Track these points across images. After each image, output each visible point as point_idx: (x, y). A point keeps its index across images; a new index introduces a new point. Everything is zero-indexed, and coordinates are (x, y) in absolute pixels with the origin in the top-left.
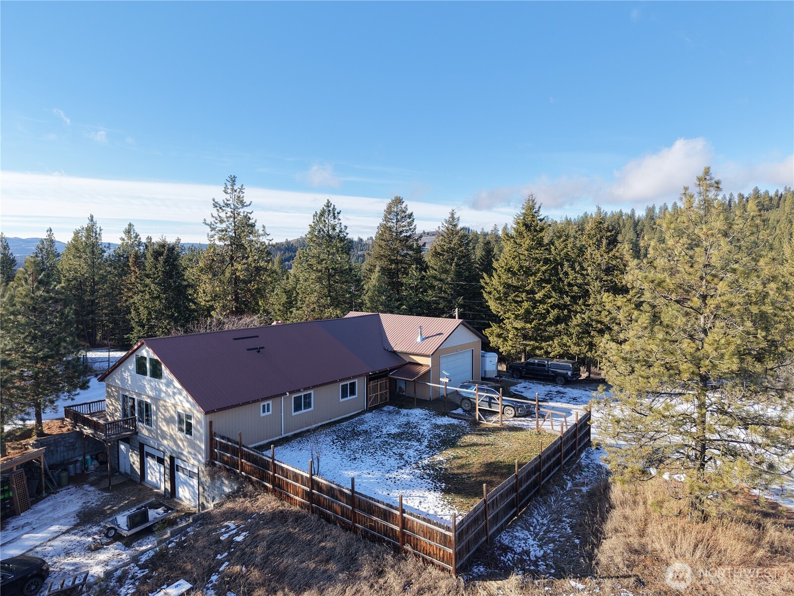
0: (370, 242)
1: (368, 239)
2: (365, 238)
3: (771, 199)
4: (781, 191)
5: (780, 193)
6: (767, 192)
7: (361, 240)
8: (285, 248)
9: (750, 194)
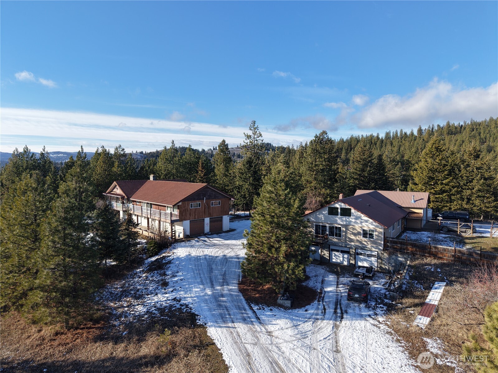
0: (210, 152)
1: (208, 150)
2: (206, 150)
3: (456, 128)
4: (462, 123)
5: (461, 124)
6: (454, 124)
7: (204, 150)
8: (156, 155)
9: (444, 125)
